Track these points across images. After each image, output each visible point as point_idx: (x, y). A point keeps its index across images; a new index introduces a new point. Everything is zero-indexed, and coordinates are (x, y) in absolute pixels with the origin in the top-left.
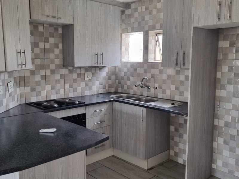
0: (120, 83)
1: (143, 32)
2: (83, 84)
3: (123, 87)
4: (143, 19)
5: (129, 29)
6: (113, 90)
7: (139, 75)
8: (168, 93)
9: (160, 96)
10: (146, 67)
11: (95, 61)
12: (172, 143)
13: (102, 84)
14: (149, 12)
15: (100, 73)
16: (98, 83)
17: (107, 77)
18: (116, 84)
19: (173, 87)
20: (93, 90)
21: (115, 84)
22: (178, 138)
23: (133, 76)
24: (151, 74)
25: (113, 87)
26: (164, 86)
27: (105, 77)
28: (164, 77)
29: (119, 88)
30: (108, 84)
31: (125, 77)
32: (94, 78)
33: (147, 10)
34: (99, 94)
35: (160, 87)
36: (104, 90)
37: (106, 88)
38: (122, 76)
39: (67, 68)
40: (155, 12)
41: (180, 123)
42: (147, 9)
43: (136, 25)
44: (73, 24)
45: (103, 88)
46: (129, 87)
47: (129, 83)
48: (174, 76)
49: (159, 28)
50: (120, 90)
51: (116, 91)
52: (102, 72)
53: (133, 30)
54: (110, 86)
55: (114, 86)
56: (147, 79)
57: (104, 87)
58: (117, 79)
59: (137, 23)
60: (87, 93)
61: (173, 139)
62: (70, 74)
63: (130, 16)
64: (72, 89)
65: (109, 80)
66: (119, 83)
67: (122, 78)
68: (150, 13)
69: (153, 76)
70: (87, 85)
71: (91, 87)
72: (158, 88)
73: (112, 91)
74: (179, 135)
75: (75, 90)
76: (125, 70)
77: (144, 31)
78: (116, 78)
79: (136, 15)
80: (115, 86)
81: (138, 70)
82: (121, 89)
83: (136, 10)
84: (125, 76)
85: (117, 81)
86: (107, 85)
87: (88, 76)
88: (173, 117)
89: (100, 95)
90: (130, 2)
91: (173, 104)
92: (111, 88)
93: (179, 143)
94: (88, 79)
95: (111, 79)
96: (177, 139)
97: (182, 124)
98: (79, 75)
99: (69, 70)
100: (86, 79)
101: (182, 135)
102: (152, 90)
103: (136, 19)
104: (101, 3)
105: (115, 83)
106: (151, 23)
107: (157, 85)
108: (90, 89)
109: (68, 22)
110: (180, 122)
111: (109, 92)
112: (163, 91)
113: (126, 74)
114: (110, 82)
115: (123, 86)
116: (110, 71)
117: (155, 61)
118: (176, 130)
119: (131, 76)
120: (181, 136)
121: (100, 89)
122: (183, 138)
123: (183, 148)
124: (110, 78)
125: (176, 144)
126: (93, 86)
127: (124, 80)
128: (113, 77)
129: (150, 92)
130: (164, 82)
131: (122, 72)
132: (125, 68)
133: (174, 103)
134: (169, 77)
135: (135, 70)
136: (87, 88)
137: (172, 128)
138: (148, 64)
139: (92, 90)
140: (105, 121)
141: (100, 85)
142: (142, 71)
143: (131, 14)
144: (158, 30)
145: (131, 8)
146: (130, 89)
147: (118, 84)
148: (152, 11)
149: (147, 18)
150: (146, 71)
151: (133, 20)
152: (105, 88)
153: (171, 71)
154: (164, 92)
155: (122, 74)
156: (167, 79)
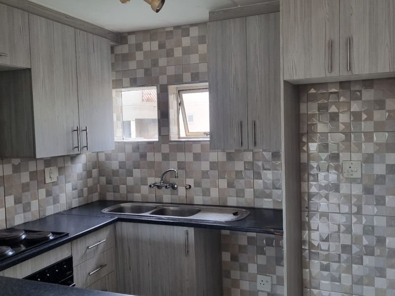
0: (109, 182)
1: (155, 87)
2: (42, 192)
3: (116, 189)
4: (155, 63)
5: (126, 81)
6: (96, 197)
7: (152, 165)
8: (214, 193)
9: (198, 200)
10: (165, 149)
11: (73, 144)
12: (226, 282)
13: (76, 189)
14: (167, 53)
15: (73, 165)
16: (69, 187)
17: (85, 173)
18: (100, 186)
19: (223, 183)
20: (61, 202)
21: (98, 185)
22: (239, 272)
23: (139, 168)
24: (178, 162)
25: (95, 192)
26: (205, 183)
27: (81, 174)
28: (205, 166)
29: (108, 192)
30: (87, 187)
31: (121, 170)
32: (63, 177)
33: (162, 48)
34: (72, 208)
35: (197, 184)
36: (81, 199)
37: (85, 196)
38: (113, 168)
39: (10, 162)
40: (178, 52)
41: (240, 246)
42: (162, 46)
43: (140, 74)
44: (30, 70)
45: (79, 197)
46: (130, 190)
47: (130, 181)
48: (223, 163)
49: (190, 80)
50: (110, 196)
51: (101, 199)
52: (76, 164)
53: (135, 83)
54: (91, 191)
55: (97, 189)
56: (175, 172)
57: (80, 195)
58: (103, 176)
59: (142, 71)
60: (50, 210)
61: (228, 275)
62: (15, 174)
63: (126, 58)
64: (20, 207)
65: (88, 179)
66: (107, 183)
67: (115, 173)
68: (170, 54)
69: (181, 165)
70: (49, 194)
71: (58, 196)
72: (192, 186)
73: (94, 200)
74: (240, 267)
75: (27, 208)
76: (122, 157)
77: (159, 85)
78: (101, 174)
79: (139, 56)
80: (99, 190)
81: (150, 157)
82: (112, 193)
83: (139, 47)
84: (120, 168)
85: (103, 180)
86: (85, 189)
87: (52, 175)
88: (226, 236)
89: (74, 212)
90: (126, 33)
91: (235, 214)
92: (92, 193)
93: (241, 281)
94: (52, 181)
95: (91, 177)
96: (235, 274)
97: (245, 246)
98: (33, 175)
99: (13, 165)
100: (48, 181)
101: (246, 265)
102: (182, 191)
103: (140, 63)
104: (79, 30)
105: (99, 183)
106: (171, 71)
107: (190, 182)
108: (56, 201)
109: (21, 63)
110: (240, 243)
111: (89, 202)
112: (203, 192)
113: (122, 165)
114: (90, 182)
115: (118, 187)
116: (89, 161)
117: (179, 138)
118: (234, 258)
119: (135, 168)
120: (243, 268)
121: (74, 198)
122: (247, 271)
123: (248, 289)
124: (89, 174)
125: (236, 284)
126: (61, 195)
127: (118, 176)
128: (95, 172)
129: (177, 194)
130: (205, 174)
131: (113, 162)
132: (119, 154)
133: (237, 212)
134: (213, 166)
135: (143, 156)
136: (51, 199)
137: (226, 256)
138: (170, 145)
139: (59, 202)
140: (106, 265)
141: (73, 190)
142: (158, 157)
143: (127, 54)
144: (186, 83)
145: (127, 43)
146: (133, 193)
147: (105, 184)
148: (172, 50)
149: (162, 62)
150: (166, 157)
151: (132, 65)
152: (83, 196)
153: (217, 156)
154: (206, 192)
155: (115, 165)
156: (211, 169)
